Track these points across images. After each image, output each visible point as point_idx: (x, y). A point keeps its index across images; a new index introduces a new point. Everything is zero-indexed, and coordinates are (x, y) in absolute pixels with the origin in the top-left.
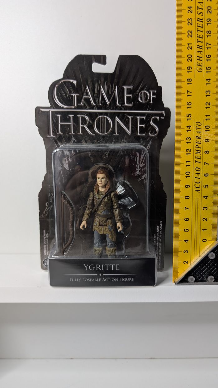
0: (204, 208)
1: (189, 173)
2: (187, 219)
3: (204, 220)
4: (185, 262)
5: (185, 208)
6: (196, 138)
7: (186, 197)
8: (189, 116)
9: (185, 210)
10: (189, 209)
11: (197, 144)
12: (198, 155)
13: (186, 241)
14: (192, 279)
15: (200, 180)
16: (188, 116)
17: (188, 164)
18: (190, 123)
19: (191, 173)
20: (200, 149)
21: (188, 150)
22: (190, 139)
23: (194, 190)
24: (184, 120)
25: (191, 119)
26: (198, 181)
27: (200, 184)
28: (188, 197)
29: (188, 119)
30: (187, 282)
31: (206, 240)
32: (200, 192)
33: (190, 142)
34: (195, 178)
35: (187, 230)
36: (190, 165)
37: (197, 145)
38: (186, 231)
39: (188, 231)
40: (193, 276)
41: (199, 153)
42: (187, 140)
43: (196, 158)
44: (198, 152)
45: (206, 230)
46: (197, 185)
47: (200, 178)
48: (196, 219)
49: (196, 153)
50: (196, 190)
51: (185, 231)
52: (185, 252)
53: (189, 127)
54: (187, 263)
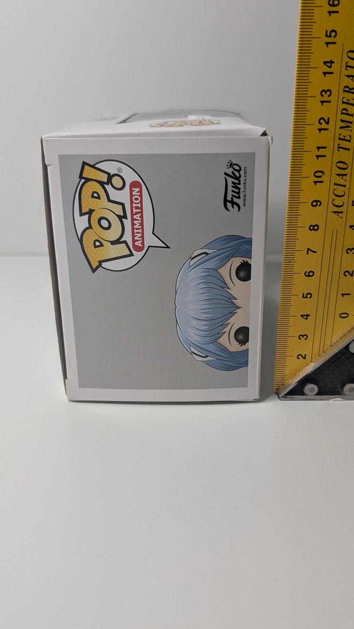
0: (349, 251)
1: (320, 174)
2: (311, 274)
3: (346, 276)
4: (300, 357)
5: (308, 249)
6: (344, 91)
7: (312, 228)
8: (330, 36)
9: (308, 254)
10: (315, 252)
11: (345, 106)
12: (345, 133)
13: (305, 317)
14: (312, 390)
15: (346, 189)
16: (328, 34)
17: (322, 152)
18: (332, 53)
19: (327, 173)
20: (352, 117)
21: (322, 121)
22: (328, 93)
23: (330, 211)
24: (318, 45)
25: (335, 43)
26: (340, 191)
27: (345, 199)
28: (316, 228)
29: (327, 44)
30: (303, 394)
31: (346, 315)
32: (344, 215)
33: (330, 102)
34: (335, 184)
35: (309, 296)
36: (325, 156)
37: (344, 109)
38: (307, 297)
39: (310, 298)
40: (316, 383)
41: (349, 127)
42: (322, 96)
43: (340, 139)
44: (346, 125)
45: (349, 294)
46: (338, 201)
47: (345, 186)
48: (330, 273)
49: (341, 128)
50: (335, 212)
51: (303, 297)
52: (301, 337)
53: (329, 65)
54: (305, 358)
